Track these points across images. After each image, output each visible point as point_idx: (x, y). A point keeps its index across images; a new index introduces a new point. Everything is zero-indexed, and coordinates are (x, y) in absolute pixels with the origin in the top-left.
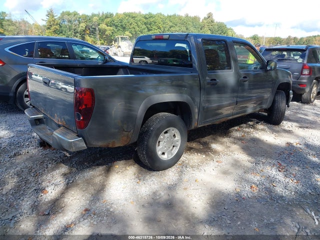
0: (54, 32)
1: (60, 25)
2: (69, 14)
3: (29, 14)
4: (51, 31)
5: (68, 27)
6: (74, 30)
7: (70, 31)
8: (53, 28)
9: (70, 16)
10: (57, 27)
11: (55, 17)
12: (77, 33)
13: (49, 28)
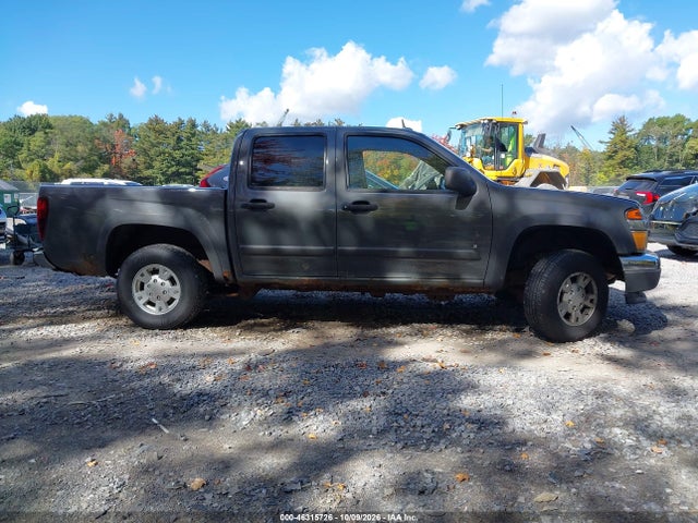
0: (619, 164)
1: (636, 149)
2: (662, 122)
3: (579, 134)
4: (613, 162)
5: (655, 150)
6: (671, 156)
7: (658, 159)
8: (620, 156)
9: (666, 127)
10: (628, 153)
11: (629, 134)
12: (678, 161)
13: (610, 157)
